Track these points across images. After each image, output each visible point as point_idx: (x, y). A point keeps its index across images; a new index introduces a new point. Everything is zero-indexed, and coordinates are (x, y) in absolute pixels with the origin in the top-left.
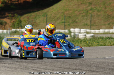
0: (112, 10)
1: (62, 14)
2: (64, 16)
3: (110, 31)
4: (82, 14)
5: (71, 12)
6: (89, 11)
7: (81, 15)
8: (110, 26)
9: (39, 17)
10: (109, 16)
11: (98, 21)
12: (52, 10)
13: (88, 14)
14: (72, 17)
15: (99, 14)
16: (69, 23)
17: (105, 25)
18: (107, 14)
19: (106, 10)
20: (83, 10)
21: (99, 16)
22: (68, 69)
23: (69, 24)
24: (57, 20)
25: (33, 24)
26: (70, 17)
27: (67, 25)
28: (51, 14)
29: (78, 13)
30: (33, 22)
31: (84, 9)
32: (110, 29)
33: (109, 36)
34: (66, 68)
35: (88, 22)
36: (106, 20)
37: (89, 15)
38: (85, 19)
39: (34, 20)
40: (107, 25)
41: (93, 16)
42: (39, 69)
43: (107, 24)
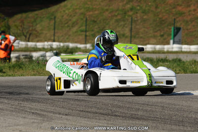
0: (168, 12)
1: (82, 17)
2: (85, 19)
3: (164, 48)
4: (116, 16)
5: (96, 12)
6: (128, 11)
7: (115, 18)
8: (165, 39)
9: (42, 21)
10: (163, 21)
11: (143, 29)
12: (64, 9)
13: (127, 17)
14: (98, 22)
15: (145, 17)
16: (93, 33)
17: (155, 37)
18: (160, 19)
19: (159, 10)
20: (118, 10)
21: (144, 21)
22: (94, 113)
23: (92, 35)
24: (72, 27)
25: (30, 32)
26: (95, 22)
27: (89, 36)
28: (63, 16)
29: (110, 15)
30: (31, 29)
31: (120, 8)
32: (164, 45)
33: (162, 56)
34: (89, 112)
35: (127, 31)
36: (158, 29)
37: (128, 20)
38: (121, 25)
39: (32, 26)
40: (160, 38)
41: (135, 21)
42: (42, 113)
43: (159, 35)
